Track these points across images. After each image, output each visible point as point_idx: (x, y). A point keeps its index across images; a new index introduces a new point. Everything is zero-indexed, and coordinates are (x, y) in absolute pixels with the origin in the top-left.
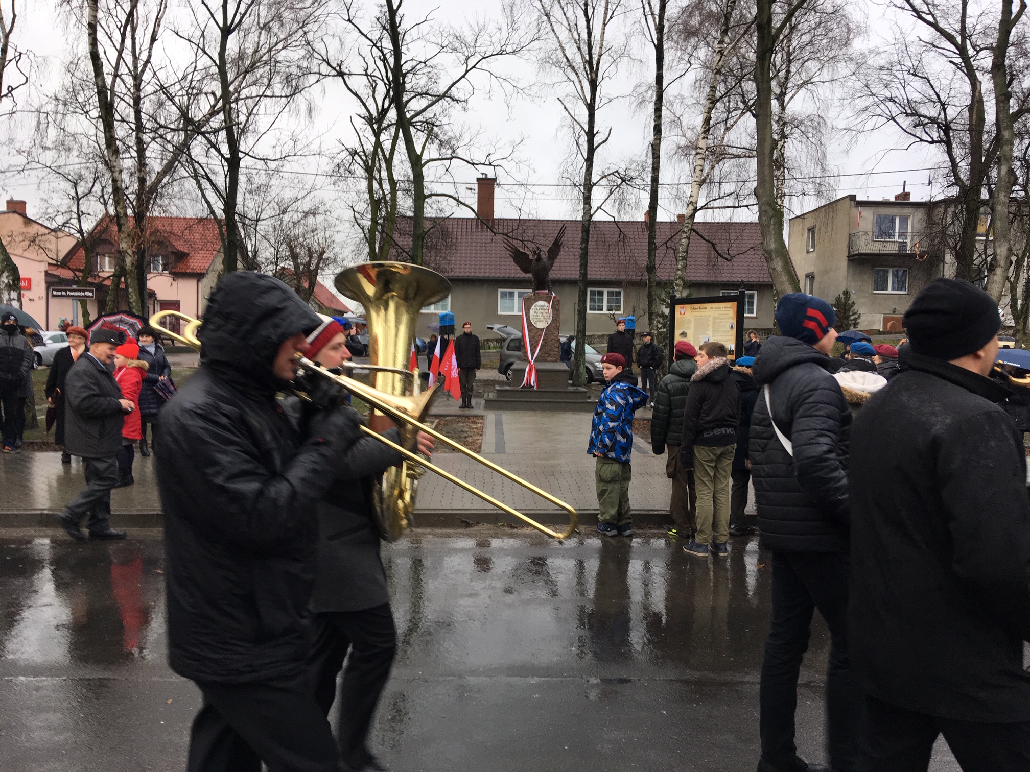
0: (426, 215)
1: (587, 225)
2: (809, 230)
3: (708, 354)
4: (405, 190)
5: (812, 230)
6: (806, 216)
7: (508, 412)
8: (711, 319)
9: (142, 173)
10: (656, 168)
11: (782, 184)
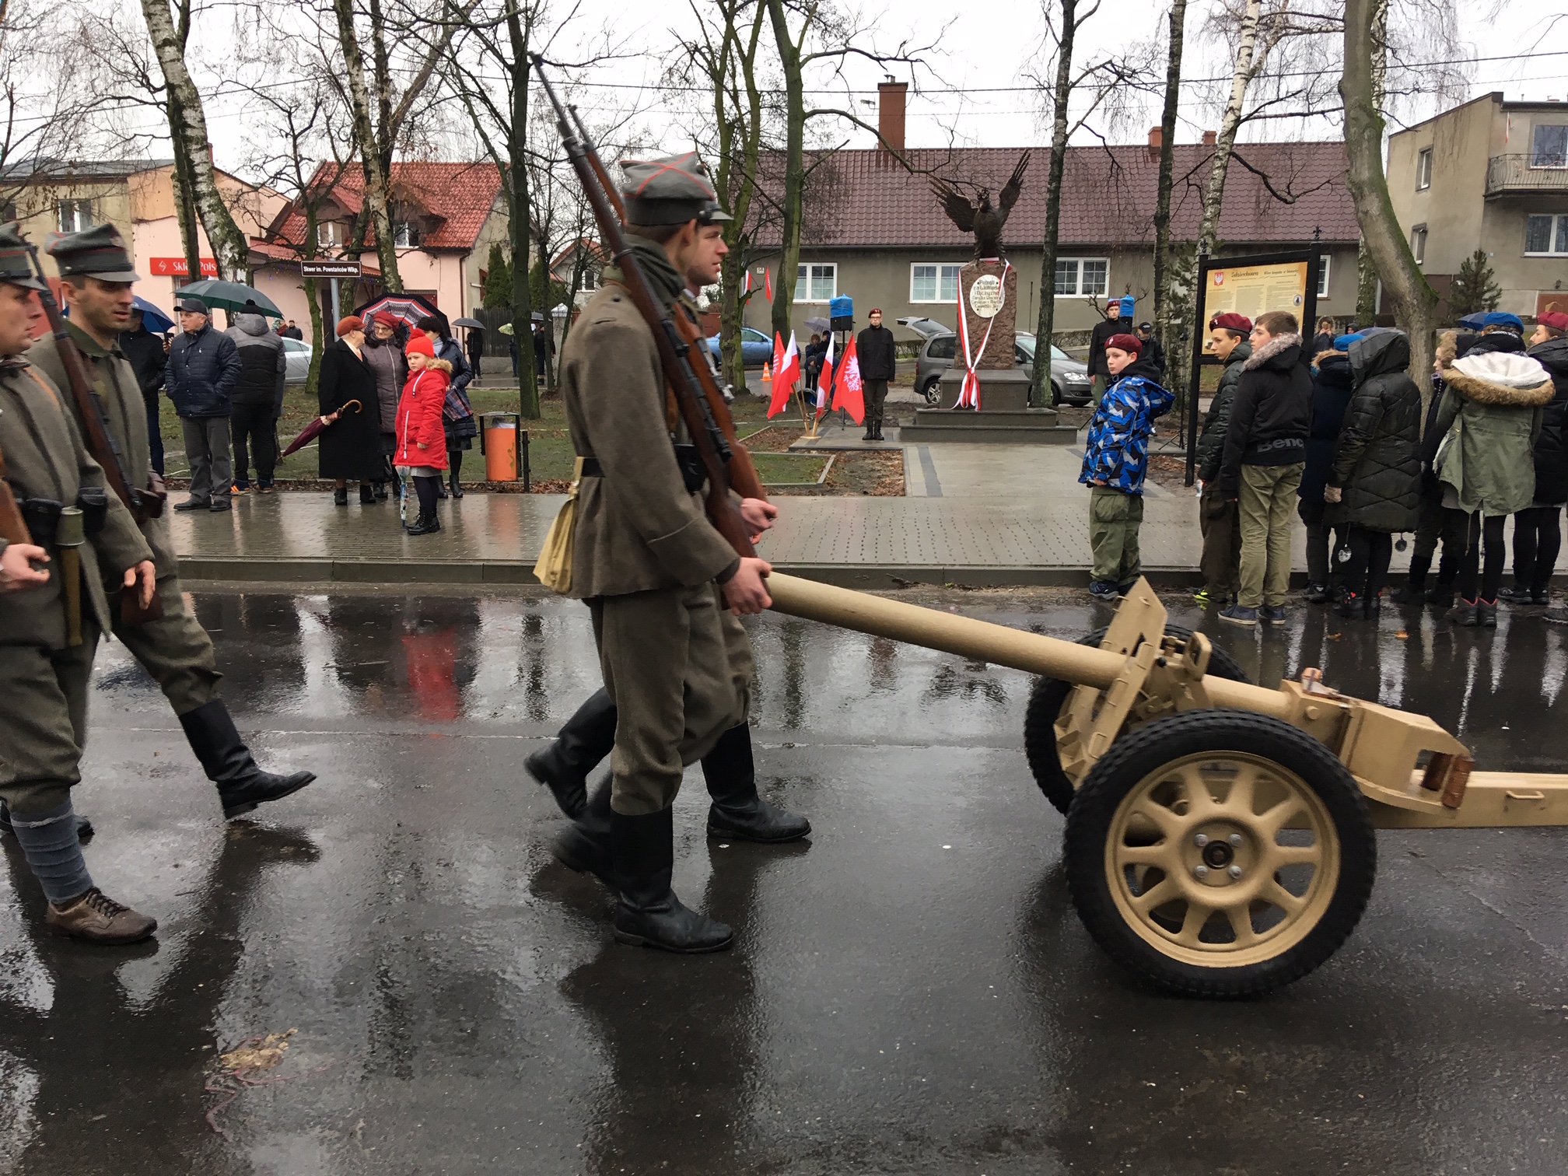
0: (806, 147)
1: (1060, 154)
2: (1422, 153)
3: (1269, 330)
4: (771, 107)
5: (1426, 153)
6: (1419, 129)
7: (936, 444)
8: (1264, 290)
9: (385, 94)
10: (1175, 54)
11: (1380, 76)
